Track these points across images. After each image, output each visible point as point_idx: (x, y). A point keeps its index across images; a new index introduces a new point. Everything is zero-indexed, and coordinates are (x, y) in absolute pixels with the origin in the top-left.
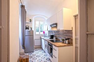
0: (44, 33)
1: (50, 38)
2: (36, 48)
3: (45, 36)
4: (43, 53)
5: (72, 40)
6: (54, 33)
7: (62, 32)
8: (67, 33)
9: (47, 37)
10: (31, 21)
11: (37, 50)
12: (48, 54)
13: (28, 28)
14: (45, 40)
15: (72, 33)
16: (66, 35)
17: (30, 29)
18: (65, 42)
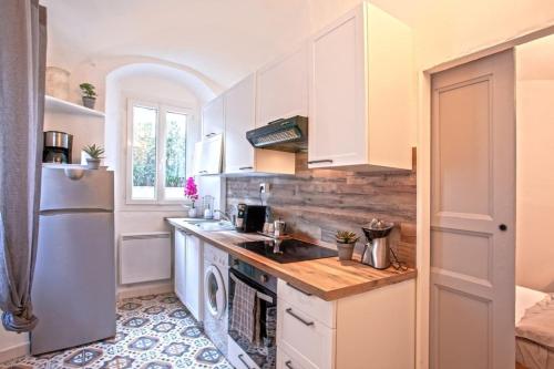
0: (192, 189)
1: (241, 230)
2: (130, 305)
3: (199, 216)
4: (192, 342)
5: (410, 238)
6: (266, 194)
7: (334, 187)
8: (369, 190)
9: (211, 219)
10: (89, 95)
11: (141, 314)
12: (234, 349)
13: (66, 154)
14: (203, 239)
15: (412, 191)
16: (362, 202)
17: (85, 157)
18: (356, 256)
